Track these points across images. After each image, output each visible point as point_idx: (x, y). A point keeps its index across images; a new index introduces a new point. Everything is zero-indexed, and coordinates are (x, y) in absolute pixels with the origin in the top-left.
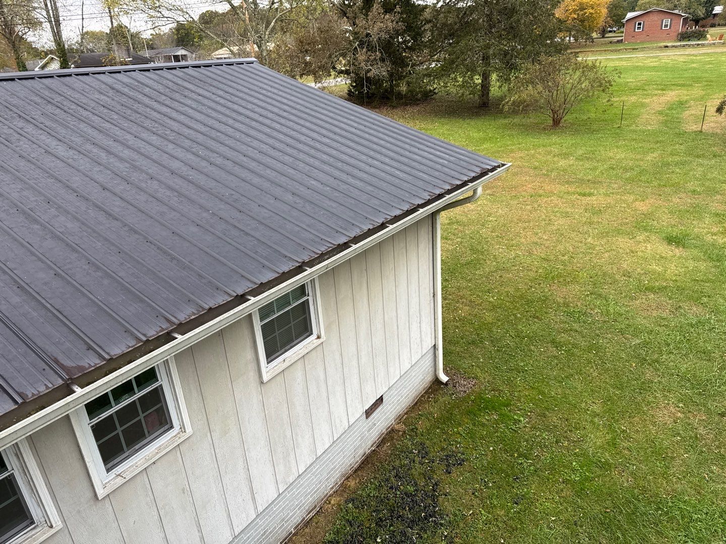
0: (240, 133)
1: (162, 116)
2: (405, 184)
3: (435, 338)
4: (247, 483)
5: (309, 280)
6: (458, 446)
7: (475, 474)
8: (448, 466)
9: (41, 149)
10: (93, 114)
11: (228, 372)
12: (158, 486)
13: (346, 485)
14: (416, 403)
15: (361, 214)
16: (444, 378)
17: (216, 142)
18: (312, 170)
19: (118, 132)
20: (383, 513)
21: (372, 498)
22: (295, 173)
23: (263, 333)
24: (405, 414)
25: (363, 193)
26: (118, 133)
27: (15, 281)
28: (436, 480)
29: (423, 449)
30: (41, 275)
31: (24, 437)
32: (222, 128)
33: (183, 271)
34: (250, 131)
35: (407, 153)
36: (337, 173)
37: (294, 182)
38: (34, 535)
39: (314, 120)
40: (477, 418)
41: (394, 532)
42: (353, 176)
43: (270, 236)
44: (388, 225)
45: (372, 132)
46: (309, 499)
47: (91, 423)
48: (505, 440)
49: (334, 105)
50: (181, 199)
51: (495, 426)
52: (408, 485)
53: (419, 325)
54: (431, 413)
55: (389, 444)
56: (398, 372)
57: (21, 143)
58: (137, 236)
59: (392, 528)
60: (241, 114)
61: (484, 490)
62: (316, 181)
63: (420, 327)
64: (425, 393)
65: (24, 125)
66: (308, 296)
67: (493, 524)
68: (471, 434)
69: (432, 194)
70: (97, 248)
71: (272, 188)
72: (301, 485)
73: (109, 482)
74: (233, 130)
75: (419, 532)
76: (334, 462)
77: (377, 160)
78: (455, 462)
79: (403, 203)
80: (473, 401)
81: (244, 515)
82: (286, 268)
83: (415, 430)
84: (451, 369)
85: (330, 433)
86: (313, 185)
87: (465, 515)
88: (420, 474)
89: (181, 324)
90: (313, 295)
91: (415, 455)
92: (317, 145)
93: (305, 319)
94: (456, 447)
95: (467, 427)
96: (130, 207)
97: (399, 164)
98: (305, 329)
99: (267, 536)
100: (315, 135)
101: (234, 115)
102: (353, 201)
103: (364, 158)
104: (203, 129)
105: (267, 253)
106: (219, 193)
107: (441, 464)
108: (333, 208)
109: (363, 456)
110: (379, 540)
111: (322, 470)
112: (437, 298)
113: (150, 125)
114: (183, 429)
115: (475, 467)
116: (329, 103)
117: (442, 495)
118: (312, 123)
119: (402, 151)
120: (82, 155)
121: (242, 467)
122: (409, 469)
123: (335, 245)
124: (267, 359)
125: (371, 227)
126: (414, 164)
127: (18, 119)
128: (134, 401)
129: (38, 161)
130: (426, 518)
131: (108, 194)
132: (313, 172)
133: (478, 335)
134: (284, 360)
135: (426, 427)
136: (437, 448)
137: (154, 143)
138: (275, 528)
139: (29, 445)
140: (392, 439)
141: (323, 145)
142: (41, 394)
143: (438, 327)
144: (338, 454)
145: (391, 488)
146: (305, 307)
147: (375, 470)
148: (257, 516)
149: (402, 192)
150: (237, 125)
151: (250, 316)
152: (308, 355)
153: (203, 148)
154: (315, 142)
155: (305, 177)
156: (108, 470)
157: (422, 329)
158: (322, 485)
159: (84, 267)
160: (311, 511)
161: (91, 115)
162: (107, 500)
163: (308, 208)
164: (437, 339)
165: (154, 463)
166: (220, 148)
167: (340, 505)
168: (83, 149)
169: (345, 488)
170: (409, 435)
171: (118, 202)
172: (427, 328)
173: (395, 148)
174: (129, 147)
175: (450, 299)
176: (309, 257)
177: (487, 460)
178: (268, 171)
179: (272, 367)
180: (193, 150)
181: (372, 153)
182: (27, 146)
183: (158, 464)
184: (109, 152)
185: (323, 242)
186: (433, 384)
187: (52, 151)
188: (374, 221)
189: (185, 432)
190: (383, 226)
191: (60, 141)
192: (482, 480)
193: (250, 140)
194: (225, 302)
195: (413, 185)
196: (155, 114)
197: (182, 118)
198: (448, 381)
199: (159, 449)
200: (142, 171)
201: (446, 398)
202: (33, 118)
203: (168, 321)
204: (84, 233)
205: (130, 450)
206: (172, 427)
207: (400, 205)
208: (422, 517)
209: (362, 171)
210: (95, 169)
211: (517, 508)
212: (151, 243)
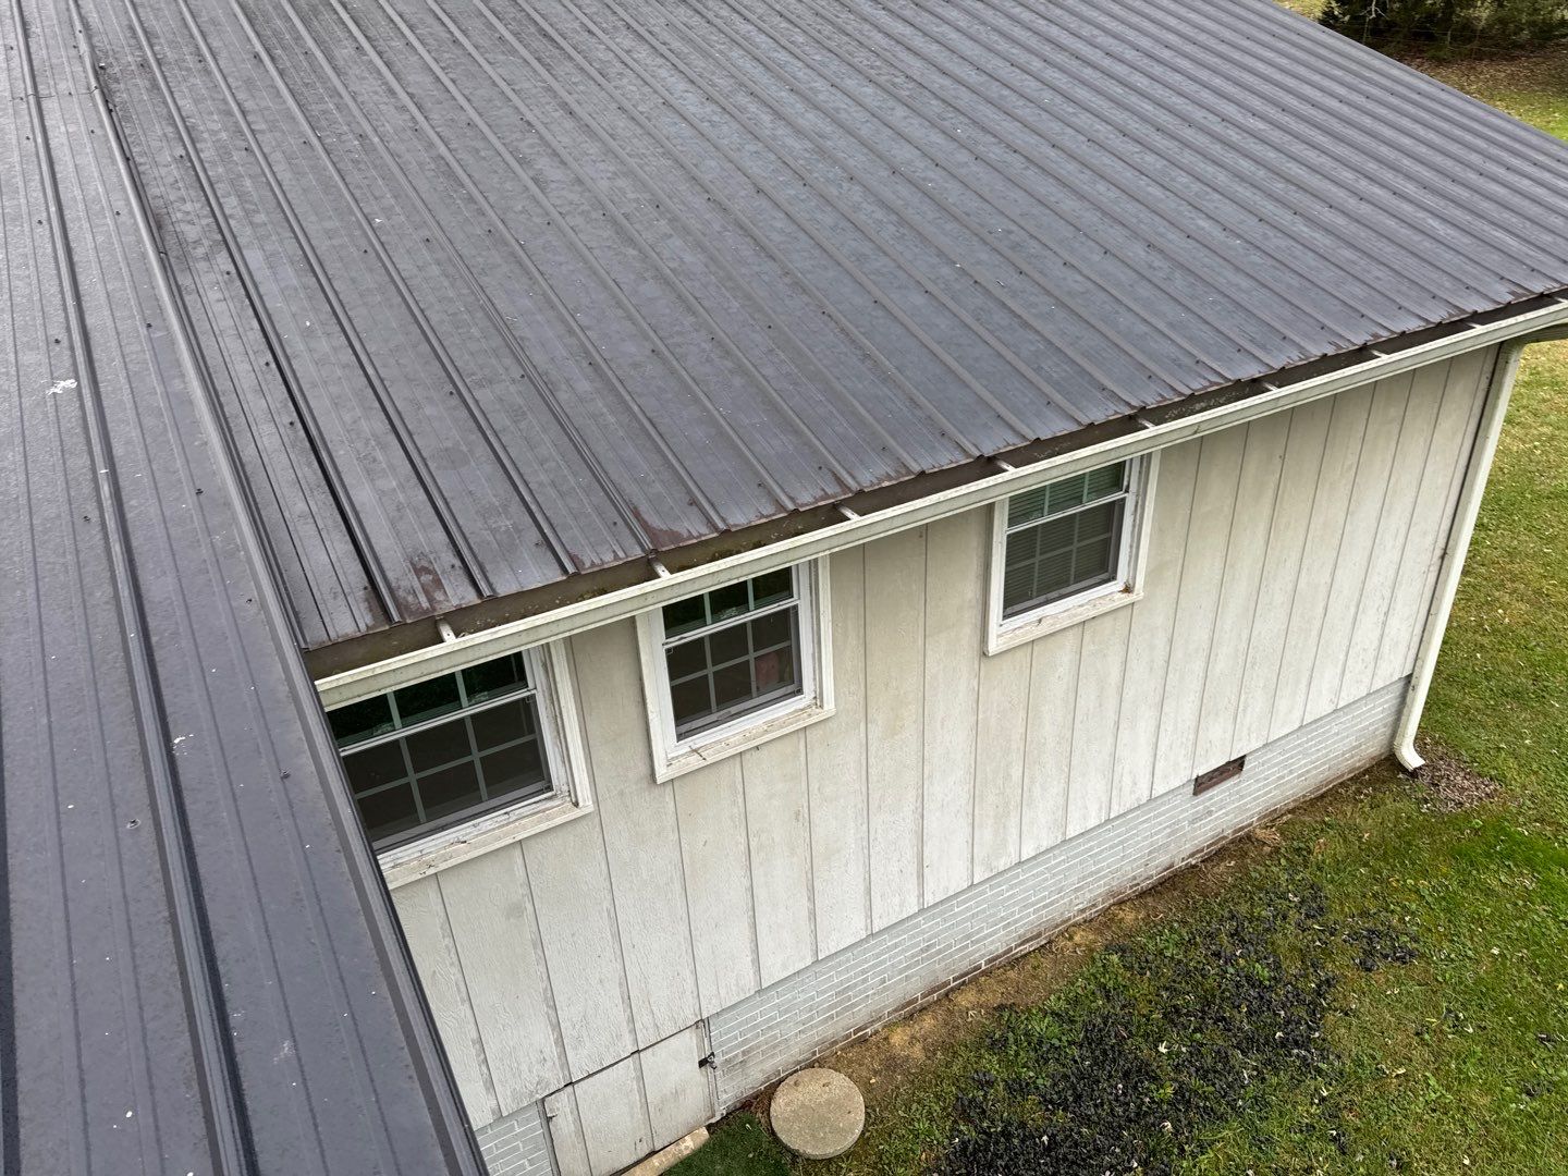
0: (1051, 92)
1: (893, 43)
2: (1449, 255)
3: (1416, 660)
4: (915, 842)
5: (1140, 454)
6: (1407, 919)
7: (1435, 992)
8: (1370, 953)
9: (656, 96)
10: (760, 29)
11: (922, 614)
12: (757, 792)
13: (1115, 915)
14: (1322, 796)
15: (1311, 316)
16: (1411, 758)
17: (994, 110)
18: (1207, 193)
19: (802, 73)
20: (1184, 999)
21: (1166, 961)
22: (1163, 197)
23: (1007, 553)
24: (1289, 812)
25: (1326, 263)
26: (800, 74)
27: (587, 352)
28: (1330, 974)
29: (1314, 899)
30: (630, 348)
31: (561, 636)
32: (1016, 78)
33: (881, 385)
34: (1077, 89)
35: (1472, 177)
36: (1269, 208)
37: (1157, 219)
38: (548, 809)
39: (1236, 73)
40: (1474, 872)
41: (1202, 1045)
42: (1310, 221)
43: (1077, 337)
44: (1376, 353)
45: (1383, 111)
46: (1029, 915)
47: (667, 643)
48: (1539, 944)
49: (1294, 38)
50: (901, 230)
51: (1521, 903)
52: (1257, 961)
53: (1382, 618)
54: (1356, 829)
55: (1233, 863)
56: (1297, 714)
57: (625, 81)
58: (805, 298)
59: (1198, 1035)
60: (1061, 47)
61: (1450, 1036)
62: (1211, 222)
63: (1384, 624)
64: (1351, 779)
65: (633, 44)
66: (1127, 491)
67: (1453, 1117)
68: (1451, 906)
69: (1520, 291)
70: (730, 311)
71: (1101, 227)
72: (1020, 883)
73: (677, 757)
74: (1039, 84)
75: (1260, 1066)
76: (1099, 862)
77: (1382, 185)
78: (1387, 951)
79: (1430, 303)
80: (1477, 831)
81: (896, 900)
82: (1098, 416)
83: (1305, 853)
84: (1437, 743)
85: (1105, 799)
86: (1203, 229)
87: (1385, 1073)
88: (1292, 948)
89: (861, 493)
90: (1138, 491)
91: (1292, 905)
92: (1231, 133)
93: (1107, 542)
94: (1401, 920)
95: (1441, 884)
96: (801, 235)
97: (1442, 203)
98: (1101, 565)
99: (931, 956)
100: (1231, 110)
101: (1047, 49)
102: (1295, 281)
103: (1347, 176)
104: (973, 77)
105: (1064, 374)
106: (982, 226)
107: (1351, 945)
108: (1240, 289)
109: (1165, 870)
110: (1162, 1049)
111: (1068, 868)
112: (1451, 562)
113: (865, 62)
114: (819, 700)
115: (1440, 979)
116: (1282, 32)
117: (1336, 1010)
118: (1227, 78)
119: (1458, 170)
120: (727, 116)
121: (912, 807)
122: (1268, 930)
123: (1230, 380)
124: (1005, 608)
125: (1331, 351)
126: (1485, 205)
127: (625, 33)
128: (745, 624)
129: (650, 121)
130: (1283, 1044)
131: (765, 203)
132: (1208, 197)
133: (1536, 679)
134: (1040, 621)
135: (1335, 854)
136: (1349, 908)
137: (868, 101)
138: (950, 946)
139: (567, 654)
140: (1244, 855)
141: (1245, 135)
142: (606, 566)
143: (1431, 634)
144: (1111, 847)
145: (1217, 955)
146: (1113, 513)
147: (1187, 908)
148: (922, 911)
149: (1435, 275)
150: (1051, 74)
151: (990, 508)
152: (1093, 623)
153: (967, 121)
154: (1228, 125)
155: (1185, 208)
156: (680, 737)
157: (1387, 631)
158: (1062, 898)
159: (703, 345)
160: (1027, 941)
161: (754, 32)
162: (669, 788)
163: (1179, 283)
164: (1419, 663)
165: (757, 748)
166: (1004, 123)
167: (1092, 950)
168: (731, 103)
169: (1112, 920)
170: (1288, 859)
171: (780, 223)
172: (1403, 628)
173: (1439, 159)
174: (816, 107)
175: (1481, 575)
176: (1160, 399)
177: (1477, 973)
178: (1101, 187)
179: (1011, 628)
180: (946, 123)
181: (1372, 166)
182: (634, 89)
183: (764, 752)
184: (778, 115)
185: (1199, 369)
186: (1379, 764)
187: (675, 103)
188: (1341, 336)
189: (821, 707)
190: (1362, 353)
191: (692, 82)
192: (1449, 1011)
193: (1071, 110)
194: (954, 465)
195: (1471, 260)
196: (879, 37)
197: (932, 49)
198: (1420, 768)
199: (771, 724)
200: (835, 162)
201: (1407, 807)
202: (650, 32)
203: (839, 481)
204: (713, 277)
205: (722, 712)
206: (800, 691)
207: (1421, 305)
208: (1274, 1039)
209: (1336, 209)
210: (747, 147)
211: (1527, 1105)
212: (830, 316)
